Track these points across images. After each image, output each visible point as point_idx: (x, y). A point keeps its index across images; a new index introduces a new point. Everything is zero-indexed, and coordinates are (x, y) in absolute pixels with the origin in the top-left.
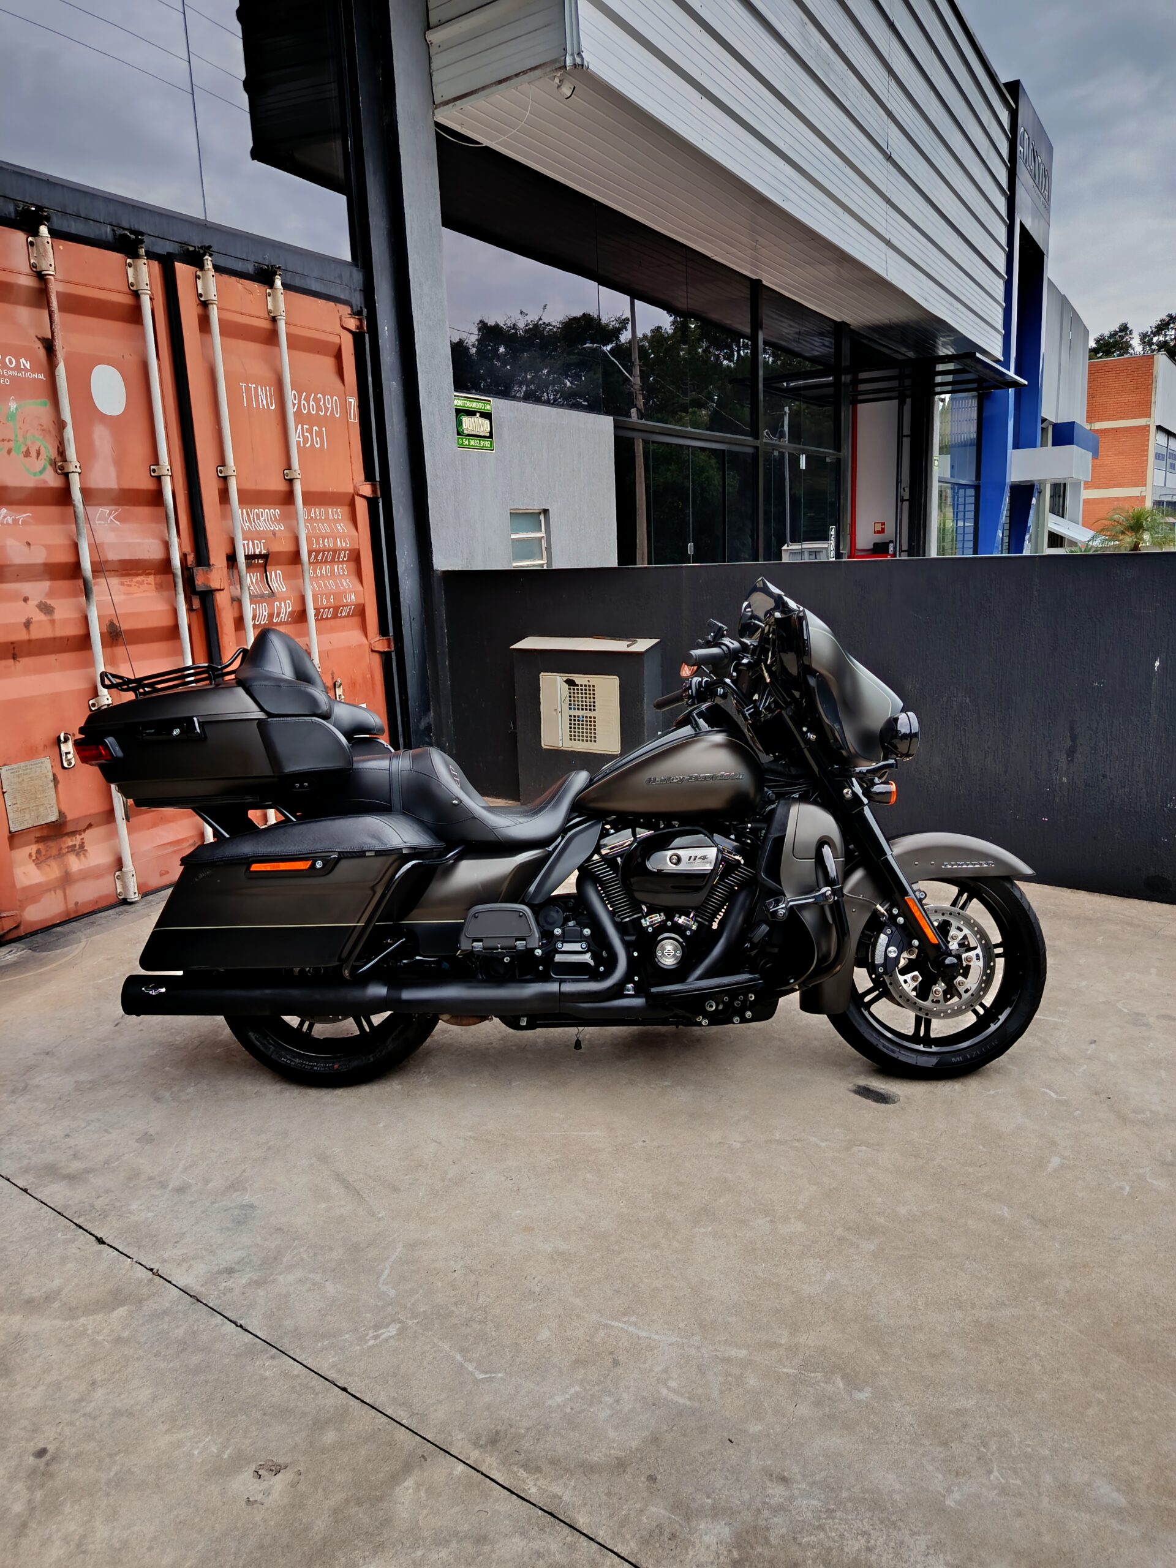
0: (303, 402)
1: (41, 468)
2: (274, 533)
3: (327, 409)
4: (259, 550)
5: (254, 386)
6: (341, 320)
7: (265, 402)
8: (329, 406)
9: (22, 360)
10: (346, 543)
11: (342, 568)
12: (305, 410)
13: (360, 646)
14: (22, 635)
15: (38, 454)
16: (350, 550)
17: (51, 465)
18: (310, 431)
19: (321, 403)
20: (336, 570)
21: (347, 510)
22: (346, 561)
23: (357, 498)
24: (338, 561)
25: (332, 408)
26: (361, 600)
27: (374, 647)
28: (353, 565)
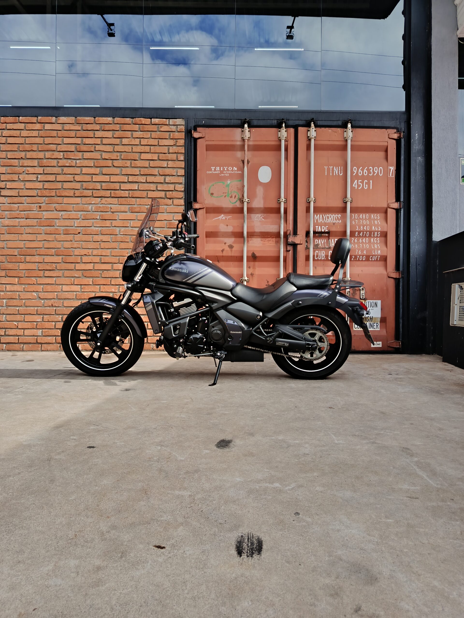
0: (360, 171)
1: (236, 201)
2: (334, 224)
3: (374, 173)
4: (324, 230)
5: (332, 167)
6: (389, 135)
7: (337, 173)
8: (376, 172)
9: (234, 168)
11: (377, 240)
12: (360, 173)
13: (381, 275)
14: (220, 254)
15: (235, 197)
16: (381, 232)
17: (239, 200)
18: (362, 183)
19: (371, 171)
20: (372, 240)
21: (383, 215)
22: (379, 237)
23: (389, 209)
24: (374, 237)
25: (378, 172)
26: (385, 254)
27: (390, 275)
28: (383, 239)
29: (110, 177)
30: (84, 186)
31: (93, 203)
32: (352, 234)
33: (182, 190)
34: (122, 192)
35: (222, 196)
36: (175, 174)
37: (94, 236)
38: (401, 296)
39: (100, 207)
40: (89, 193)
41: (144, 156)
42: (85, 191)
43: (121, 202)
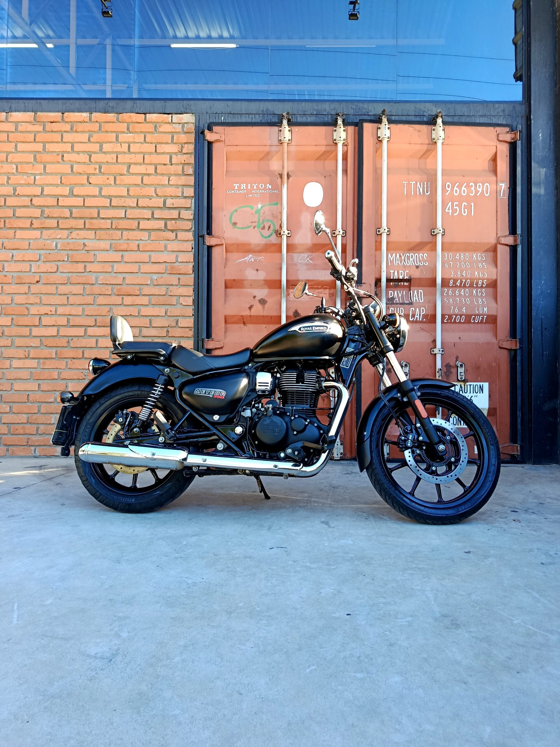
0: (455, 188)
1: (270, 234)
2: (417, 267)
3: (477, 192)
4: (403, 276)
5: (414, 182)
6: (498, 135)
7: (421, 191)
8: (480, 190)
9: (268, 185)
10: (484, 274)
11: (481, 292)
12: (456, 192)
13: (488, 343)
14: (247, 313)
15: (269, 228)
16: (487, 279)
17: (275, 233)
18: (460, 206)
19: (473, 189)
20: (474, 292)
21: (491, 254)
22: (485, 287)
23: (499, 246)
24: (477, 287)
25: (483, 191)
26: (493, 313)
27: (502, 345)
28: (491, 290)
29: (84, 200)
30: (46, 212)
31: (58, 237)
32: (445, 283)
33: (190, 218)
34: (102, 221)
35: (250, 227)
36: (180, 195)
37: (59, 286)
38: (519, 376)
39: (68, 244)
40: (53, 223)
41: (134, 169)
42: (48, 221)
43: (100, 236)
